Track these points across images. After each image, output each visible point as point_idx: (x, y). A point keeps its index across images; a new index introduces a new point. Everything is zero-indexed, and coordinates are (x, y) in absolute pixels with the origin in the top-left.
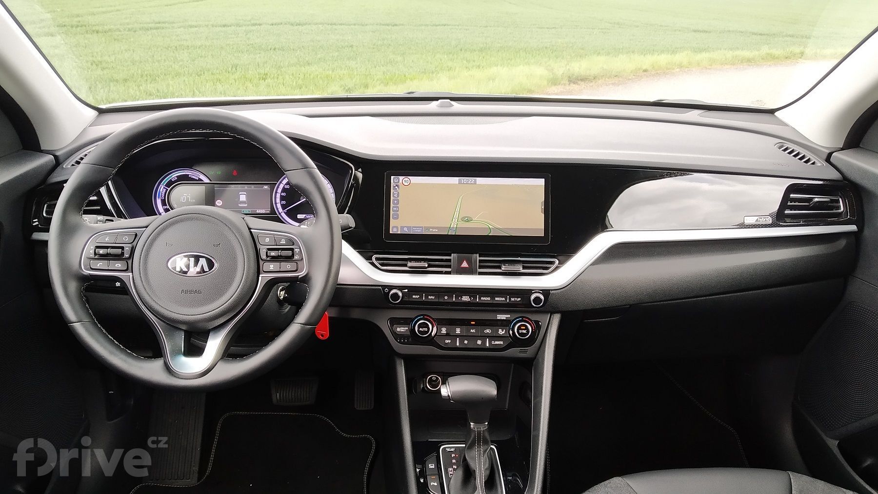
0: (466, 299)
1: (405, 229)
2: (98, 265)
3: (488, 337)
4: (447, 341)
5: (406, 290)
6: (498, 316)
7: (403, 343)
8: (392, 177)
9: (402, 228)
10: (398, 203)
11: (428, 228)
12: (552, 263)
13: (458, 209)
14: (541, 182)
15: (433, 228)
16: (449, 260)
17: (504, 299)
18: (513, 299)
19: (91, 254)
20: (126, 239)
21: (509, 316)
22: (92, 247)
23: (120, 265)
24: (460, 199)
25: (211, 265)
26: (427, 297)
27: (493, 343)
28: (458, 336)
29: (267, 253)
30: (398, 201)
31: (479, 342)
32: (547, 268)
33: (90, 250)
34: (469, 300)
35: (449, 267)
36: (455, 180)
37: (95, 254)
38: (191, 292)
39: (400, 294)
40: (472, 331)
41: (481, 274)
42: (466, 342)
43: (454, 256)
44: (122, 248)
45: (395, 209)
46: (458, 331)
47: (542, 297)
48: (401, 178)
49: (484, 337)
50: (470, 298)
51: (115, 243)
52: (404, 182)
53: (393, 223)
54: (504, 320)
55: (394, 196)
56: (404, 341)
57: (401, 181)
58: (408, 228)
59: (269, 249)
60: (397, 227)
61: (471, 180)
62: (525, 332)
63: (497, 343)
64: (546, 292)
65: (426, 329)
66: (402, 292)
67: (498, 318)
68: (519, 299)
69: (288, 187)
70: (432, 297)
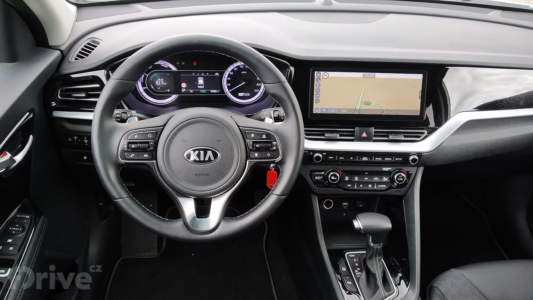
0: (365, 159)
1: (324, 110)
2: (131, 156)
3: (376, 182)
4: (349, 185)
5: (325, 154)
6: (383, 168)
7: (320, 187)
8: (316, 72)
9: (322, 109)
10: (319, 91)
11: (340, 110)
12: (423, 133)
13: (361, 96)
14: (420, 77)
15: (343, 109)
16: (354, 132)
17: (391, 159)
18: (397, 159)
19: (125, 148)
20: (150, 136)
21: (391, 168)
22: (125, 143)
23: (147, 156)
24: (363, 89)
25: (215, 155)
26: (338, 158)
27: (379, 186)
28: (356, 182)
29: (253, 145)
30: (319, 90)
31: (370, 186)
32: (419, 137)
33: (124, 144)
34: (367, 160)
35: (353, 136)
36: (360, 75)
37: (128, 147)
38: (202, 175)
39: (321, 156)
40: (365, 178)
41: (375, 141)
42: (361, 186)
43: (357, 129)
44: (148, 143)
45: (317, 96)
46: (356, 179)
47: (417, 158)
48: (322, 73)
49: (373, 183)
50: (368, 158)
51: (142, 139)
52: (324, 76)
53: (315, 105)
54: (387, 171)
55: (316, 86)
56: (320, 185)
57: (322, 75)
58: (326, 109)
59: (254, 142)
60: (318, 109)
61: (372, 74)
62: (401, 179)
63: (382, 186)
64: (419, 154)
65: (336, 178)
66: (322, 154)
67: (383, 170)
68: (401, 159)
69: (232, 73)
70: (342, 158)
